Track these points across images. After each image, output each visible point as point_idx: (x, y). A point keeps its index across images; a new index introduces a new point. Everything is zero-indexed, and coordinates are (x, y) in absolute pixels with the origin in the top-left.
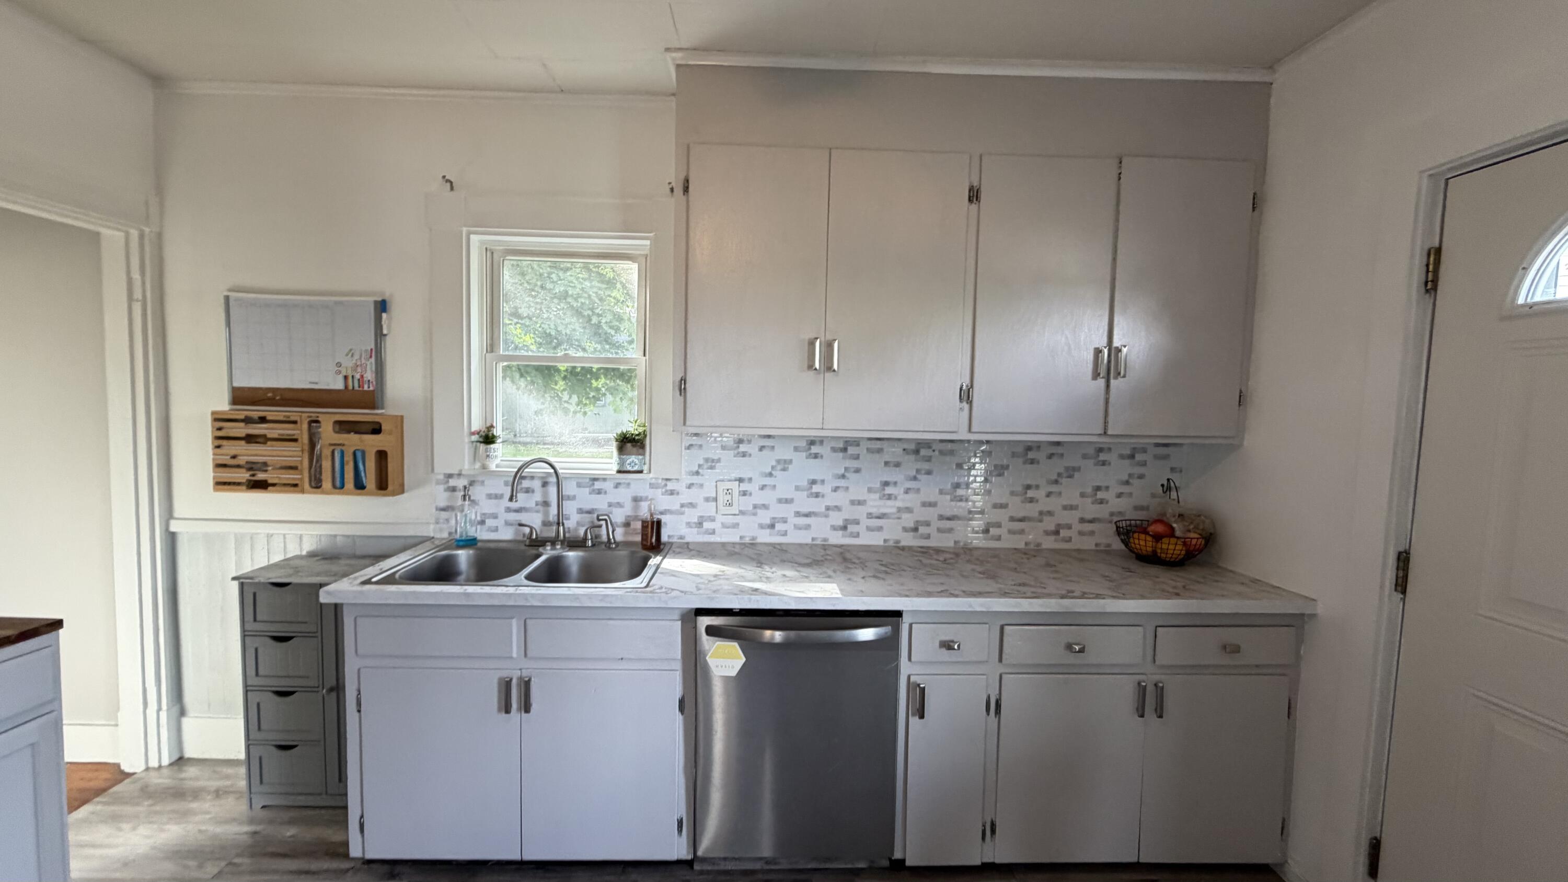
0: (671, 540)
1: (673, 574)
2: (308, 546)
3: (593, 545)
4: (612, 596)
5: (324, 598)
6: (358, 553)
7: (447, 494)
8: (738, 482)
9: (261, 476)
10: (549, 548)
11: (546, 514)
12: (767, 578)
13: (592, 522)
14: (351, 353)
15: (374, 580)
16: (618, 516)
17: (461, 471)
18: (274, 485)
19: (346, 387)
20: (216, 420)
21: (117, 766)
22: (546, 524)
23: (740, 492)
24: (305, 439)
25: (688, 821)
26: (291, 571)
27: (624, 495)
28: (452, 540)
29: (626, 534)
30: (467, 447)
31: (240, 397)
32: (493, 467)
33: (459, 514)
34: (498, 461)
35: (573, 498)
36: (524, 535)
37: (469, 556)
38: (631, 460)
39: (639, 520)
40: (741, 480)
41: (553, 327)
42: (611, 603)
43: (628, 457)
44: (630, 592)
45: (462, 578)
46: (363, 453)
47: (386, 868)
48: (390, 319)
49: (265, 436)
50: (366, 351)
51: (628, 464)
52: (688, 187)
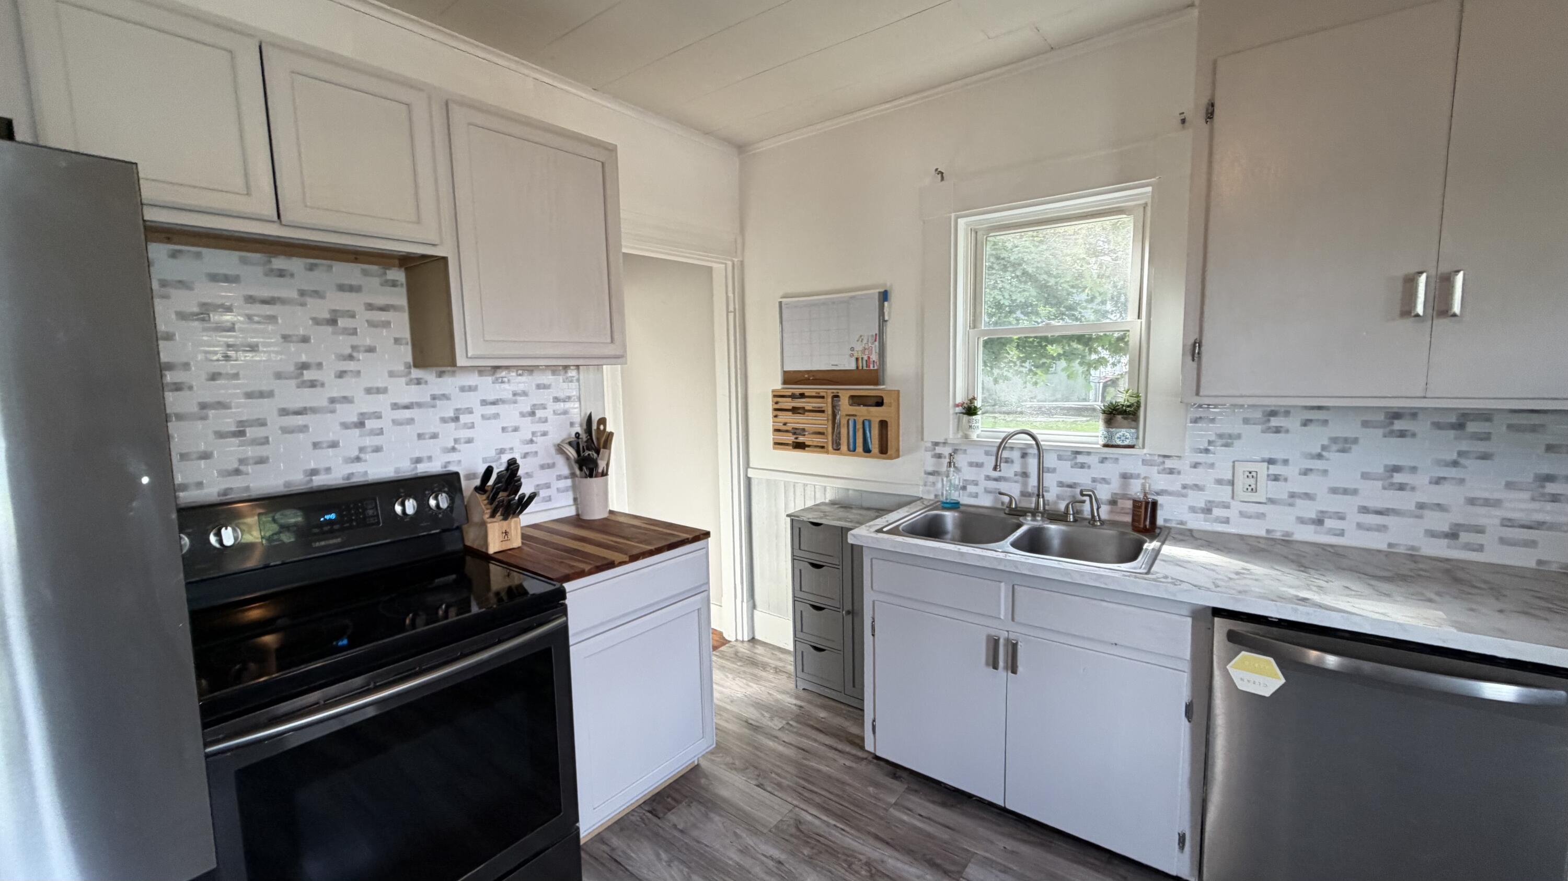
0: (1168, 525)
1: (1178, 563)
2: (829, 497)
3: (1075, 521)
4: (1108, 577)
5: (851, 540)
6: (865, 505)
7: (934, 460)
8: (1266, 464)
9: (801, 439)
10: (1029, 518)
11: (1025, 484)
12: (1320, 587)
13: (1074, 497)
14: (861, 338)
15: (885, 529)
16: (1104, 493)
17: (946, 439)
18: (809, 446)
19: (857, 367)
20: (775, 396)
21: (721, 634)
22: (1024, 494)
23: (1268, 476)
24: (829, 411)
25: (1192, 839)
26: (822, 515)
27: (1111, 471)
28: (938, 502)
29: (1111, 512)
30: (951, 417)
31: (790, 378)
32: (974, 437)
33: (945, 479)
34: (978, 432)
35: (1054, 470)
36: (1003, 503)
37: (954, 517)
38: (1121, 434)
39: (1129, 499)
40: (1271, 462)
41: (1007, 296)
42: (1106, 584)
43: (1118, 430)
44: (1129, 576)
45: (949, 536)
46: (870, 421)
47: (890, 768)
48: (890, 307)
49: (803, 408)
50: (872, 336)
51: (1118, 438)
52: (1212, 113)
